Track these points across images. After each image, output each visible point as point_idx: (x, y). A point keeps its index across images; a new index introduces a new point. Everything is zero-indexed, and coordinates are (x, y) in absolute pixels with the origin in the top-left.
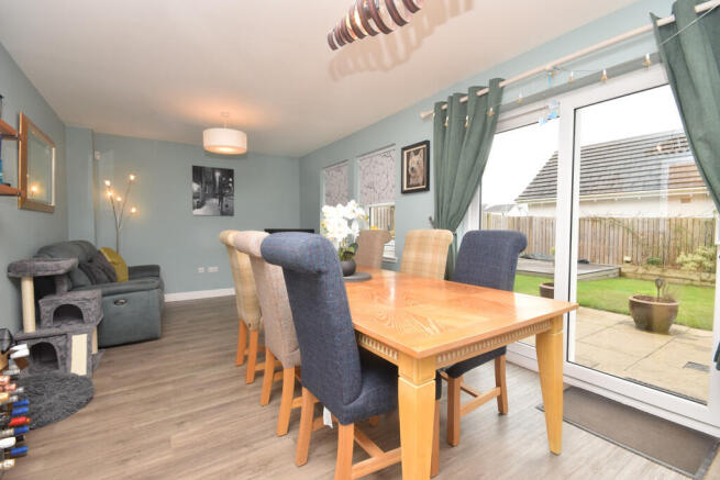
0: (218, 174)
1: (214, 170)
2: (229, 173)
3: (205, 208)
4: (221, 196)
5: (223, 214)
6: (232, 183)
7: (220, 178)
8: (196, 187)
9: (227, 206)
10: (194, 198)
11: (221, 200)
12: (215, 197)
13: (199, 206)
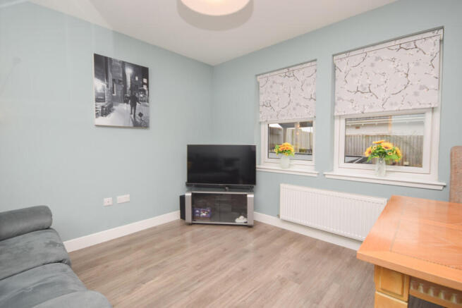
0: (129, 71)
1: (124, 64)
2: (143, 72)
3: (112, 115)
4: (134, 101)
5: (136, 125)
6: (147, 84)
7: (133, 77)
8: (99, 85)
9: (141, 115)
10: (98, 100)
11: (133, 105)
12: (126, 102)
13: (105, 112)
